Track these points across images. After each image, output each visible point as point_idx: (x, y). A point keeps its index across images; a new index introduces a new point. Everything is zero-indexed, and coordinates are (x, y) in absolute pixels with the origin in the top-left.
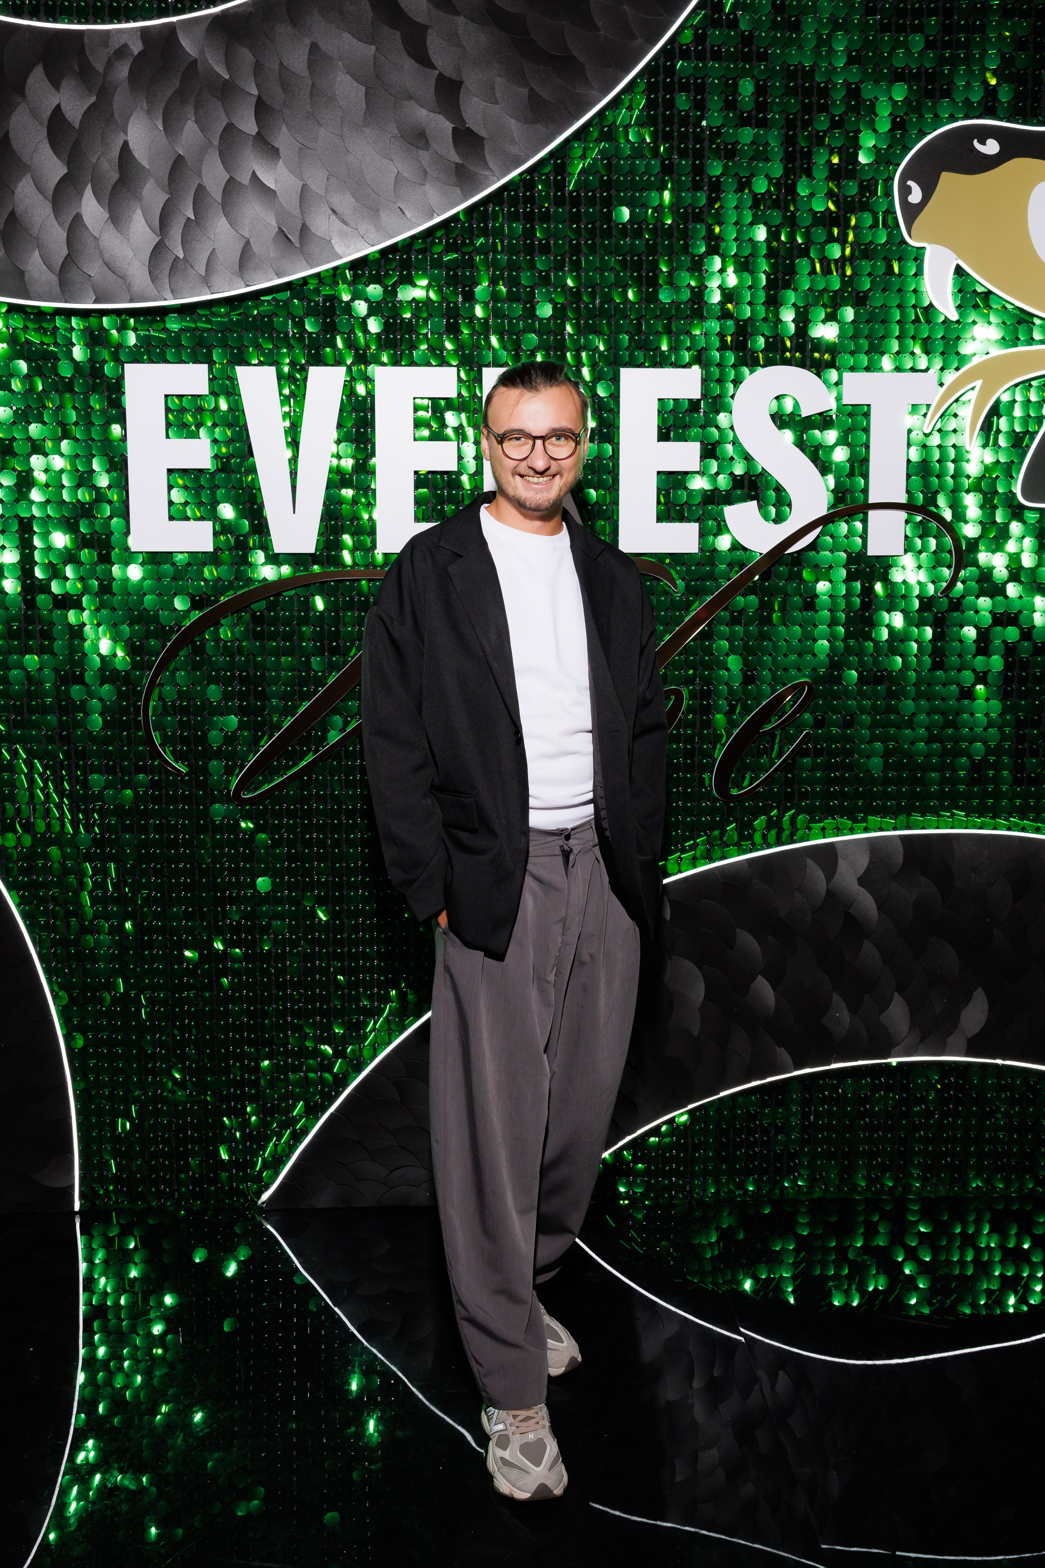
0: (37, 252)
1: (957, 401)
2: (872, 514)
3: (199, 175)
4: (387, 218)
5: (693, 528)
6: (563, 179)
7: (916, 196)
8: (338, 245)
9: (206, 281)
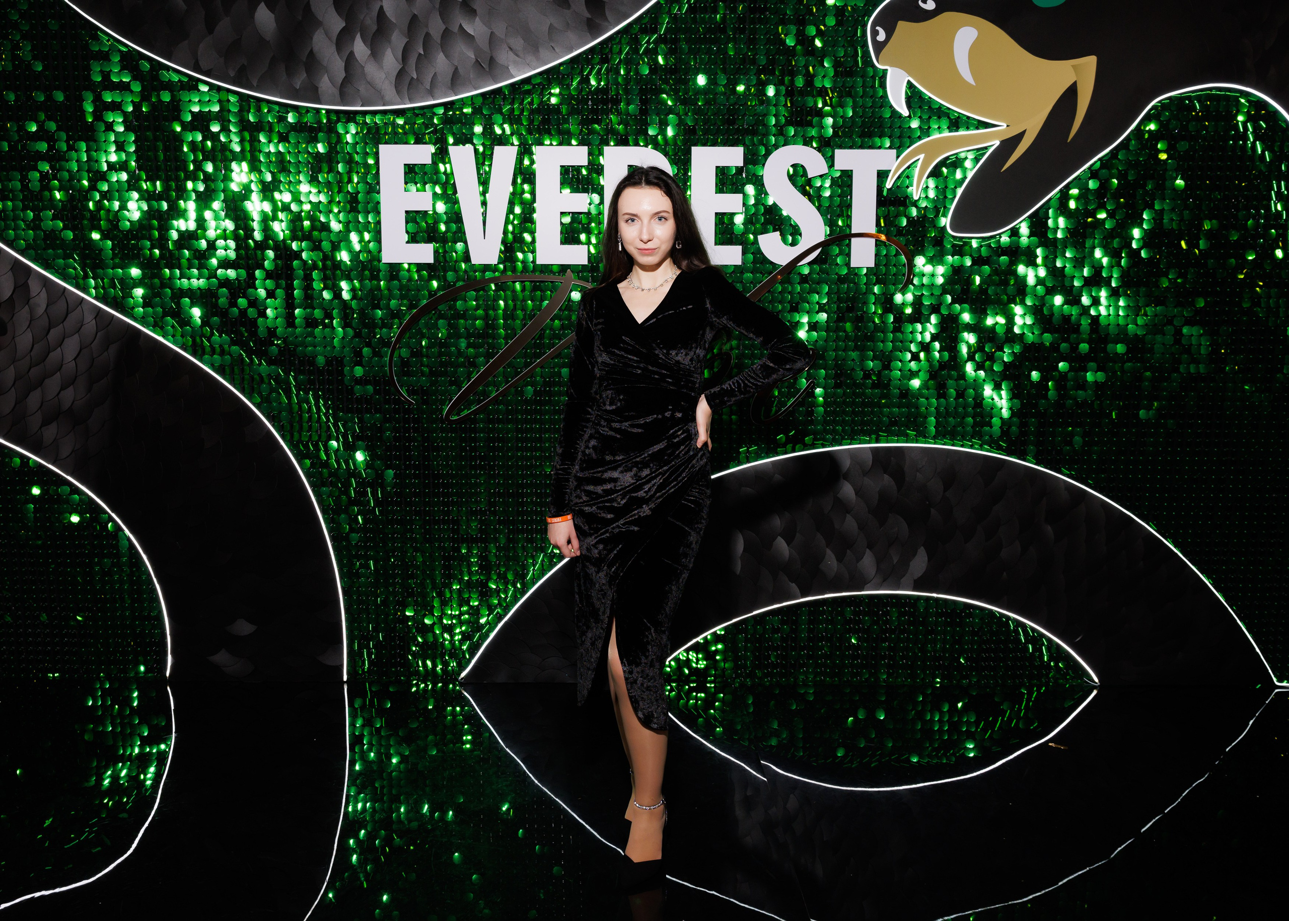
0: (326, 75)
1: (908, 167)
2: (853, 240)
3: (427, 26)
4: (544, 53)
5: (738, 249)
6: (656, 28)
7: (882, 37)
8: (512, 70)
9: (431, 94)
